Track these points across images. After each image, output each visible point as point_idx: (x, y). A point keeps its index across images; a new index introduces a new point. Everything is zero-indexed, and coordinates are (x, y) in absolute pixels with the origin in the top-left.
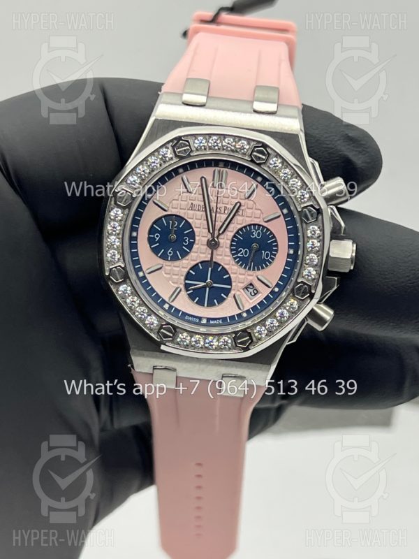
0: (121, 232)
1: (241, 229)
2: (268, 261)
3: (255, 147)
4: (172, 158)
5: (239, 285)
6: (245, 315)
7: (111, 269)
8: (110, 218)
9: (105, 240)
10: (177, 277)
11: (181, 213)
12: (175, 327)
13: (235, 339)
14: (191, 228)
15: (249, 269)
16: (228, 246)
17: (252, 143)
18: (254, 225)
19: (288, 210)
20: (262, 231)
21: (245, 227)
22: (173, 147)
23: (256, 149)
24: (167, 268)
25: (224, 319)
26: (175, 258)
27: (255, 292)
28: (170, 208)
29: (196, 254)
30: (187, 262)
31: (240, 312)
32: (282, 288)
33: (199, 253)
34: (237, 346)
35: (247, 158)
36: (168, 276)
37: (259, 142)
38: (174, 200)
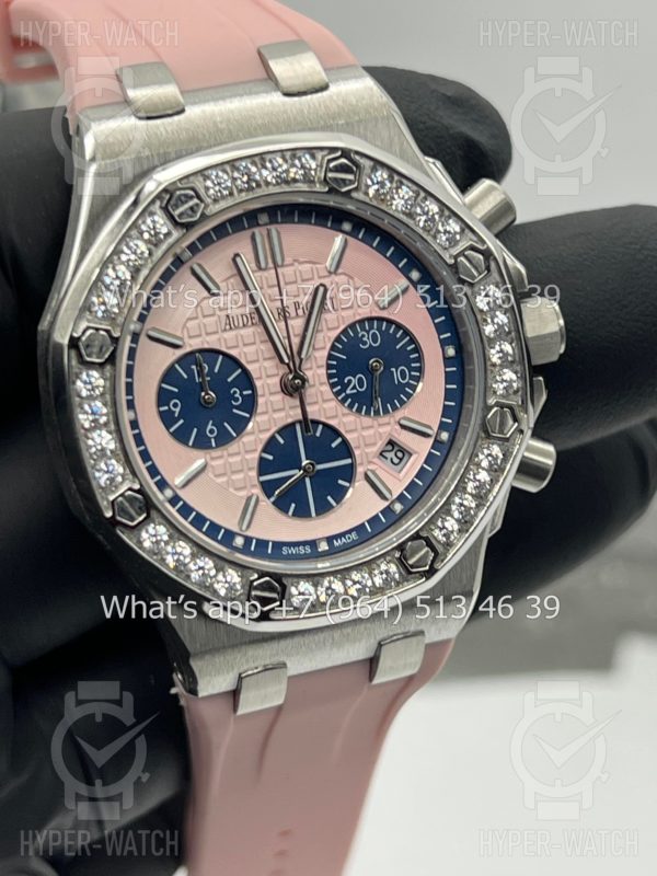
0: (111, 417)
1: (338, 339)
2: (408, 385)
3: (330, 161)
4: (168, 235)
5: (368, 450)
6: (398, 507)
7: (113, 502)
8: (79, 396)
9: (83, 446)
10: (241, 476)
11: (211, 342)
12: (278, 577)
13: (402, 562)
14: (240, 365)
15: (377, 413)
16: (325, 379)
17: (319, 155)
18: (361, 322)
19: (419, 270)
20: (379, 329)
21: (344, 332)
22: (165, 209)
23: (332, 165)
24: (214, 463)
25: (360, 529)
26: (224, 439)
27: (400, 455)
28: (186, 340)
29: (265, 417)
30: (252, 438)
31: (386, 504)
32: (454, 431)
33: (272, 413)
34: (410, 573)
35: (318, 187)
36: (224, 479)
37: (333, 150)
38: (190, 319)
